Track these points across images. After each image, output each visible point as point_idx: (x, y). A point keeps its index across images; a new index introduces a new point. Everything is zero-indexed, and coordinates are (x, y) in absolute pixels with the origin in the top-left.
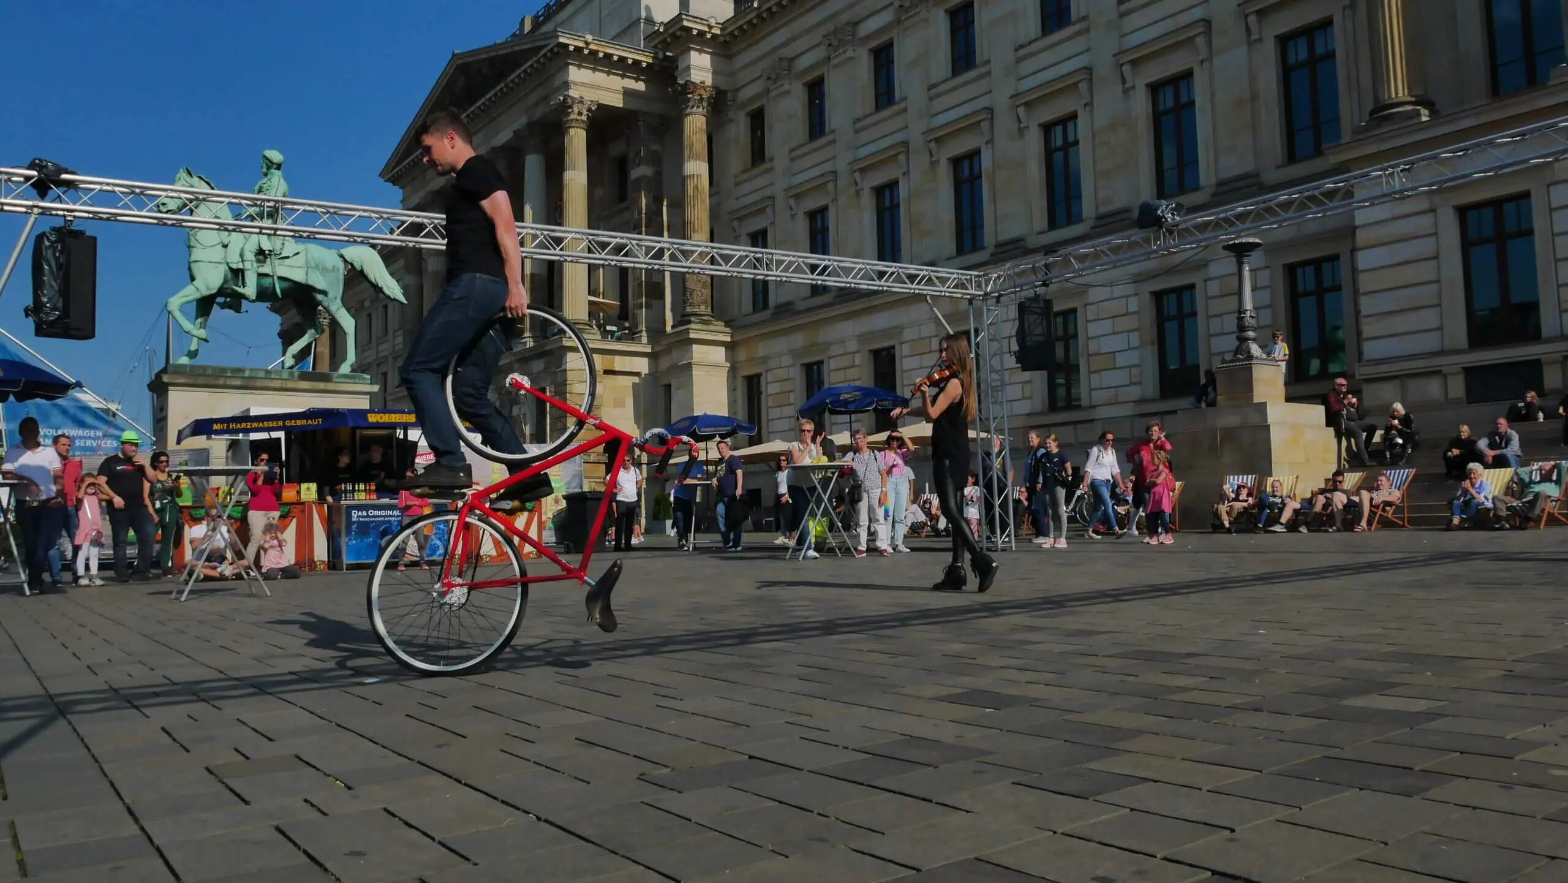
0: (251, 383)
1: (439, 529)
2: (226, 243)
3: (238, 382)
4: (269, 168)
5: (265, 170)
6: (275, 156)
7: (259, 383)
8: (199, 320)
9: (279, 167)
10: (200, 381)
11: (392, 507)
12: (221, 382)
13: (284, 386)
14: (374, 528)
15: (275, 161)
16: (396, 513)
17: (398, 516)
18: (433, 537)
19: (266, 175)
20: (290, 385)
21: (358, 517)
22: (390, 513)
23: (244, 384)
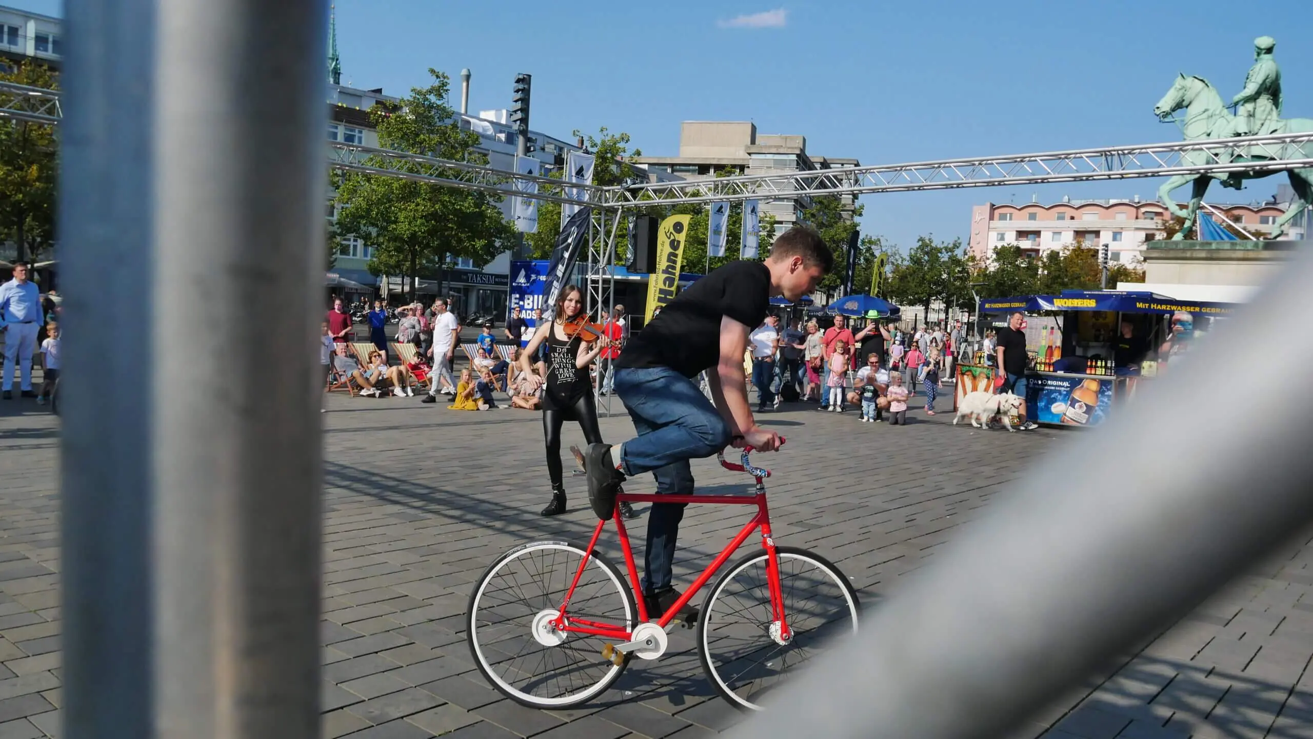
0: (1215, 255)
1: (1103, 402)
2: (1209, 132)
3: (1203, 255)
4: (1259, 54)
5: (1255, 57)
6: (1264, 41)
7: (1222, 255)
8: (1193, 201)
9: (1269, 50)
10: (1171, 254)
11: (1063, 379)
12: (1188, 254)
13: (1246, 256)
14: (1046, 395)
15: (1263, 47)
16: (1066, 384)
17: (1067, 387)
18: (1097, 408)
19: (1256, 60)
20: (1251, 255)
21: (1034, 384)
22: (1060, 383)
23: (1209, 256)
